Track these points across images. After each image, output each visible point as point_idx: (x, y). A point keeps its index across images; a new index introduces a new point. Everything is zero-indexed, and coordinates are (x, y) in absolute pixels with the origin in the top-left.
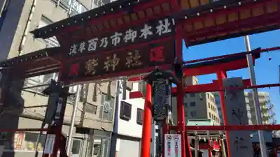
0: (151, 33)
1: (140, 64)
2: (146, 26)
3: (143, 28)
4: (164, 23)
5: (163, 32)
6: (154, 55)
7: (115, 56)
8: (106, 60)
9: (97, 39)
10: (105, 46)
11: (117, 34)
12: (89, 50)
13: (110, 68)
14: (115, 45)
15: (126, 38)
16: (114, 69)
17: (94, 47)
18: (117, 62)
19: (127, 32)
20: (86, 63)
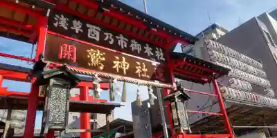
0: (152, 54)
1: (148, 77)
5: (160, 59)
7: (124, 59)
9: (99, 29)
12: (89, 36)
13: (121, 70)
14: (122, 47)
15: (133, 47)
16: (125, 72)
17: (95, 36)
18: (128, 66)
19: (132, 41)
20: (88, 51)
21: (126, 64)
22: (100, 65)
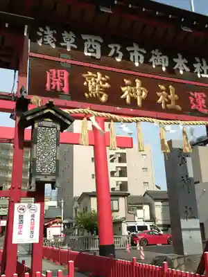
0: (187, 69)
1: (179, 108)
2: (180, 56)
3: (177, 57)
4: (201, 62)
5: (203, 75)
6: (195, 102)
7: (138, 85)
8: (125, 85)
12: (86, 54)
13: (134, 100)
14: (137, 64)
15: (154, 61)
16: (139, 103)
17: (95, 52)
18: (144, 94)
19: (153, 52)
20: (85, 75)
21: (142, 91)
22: (101, 95)
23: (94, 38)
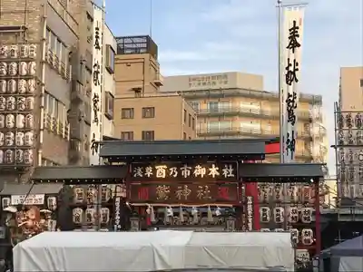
0: (218, 174)
2: (213, 166)
3: (211, 167)
4: (229, 168)
6: (221, 193)
7: (186, 187)
8: (178, 190)
9: (165, 167)
10: (175, 176)
11: (186, 167)
12: (157, 176)
13: (183, 197)
14: (186, 177)
15: (196, 173)
17: (162, 174)
19: (196, 167)
20: (157, 188)
21: (188, 191)
22: (165, 197)
23: (161, 167)
